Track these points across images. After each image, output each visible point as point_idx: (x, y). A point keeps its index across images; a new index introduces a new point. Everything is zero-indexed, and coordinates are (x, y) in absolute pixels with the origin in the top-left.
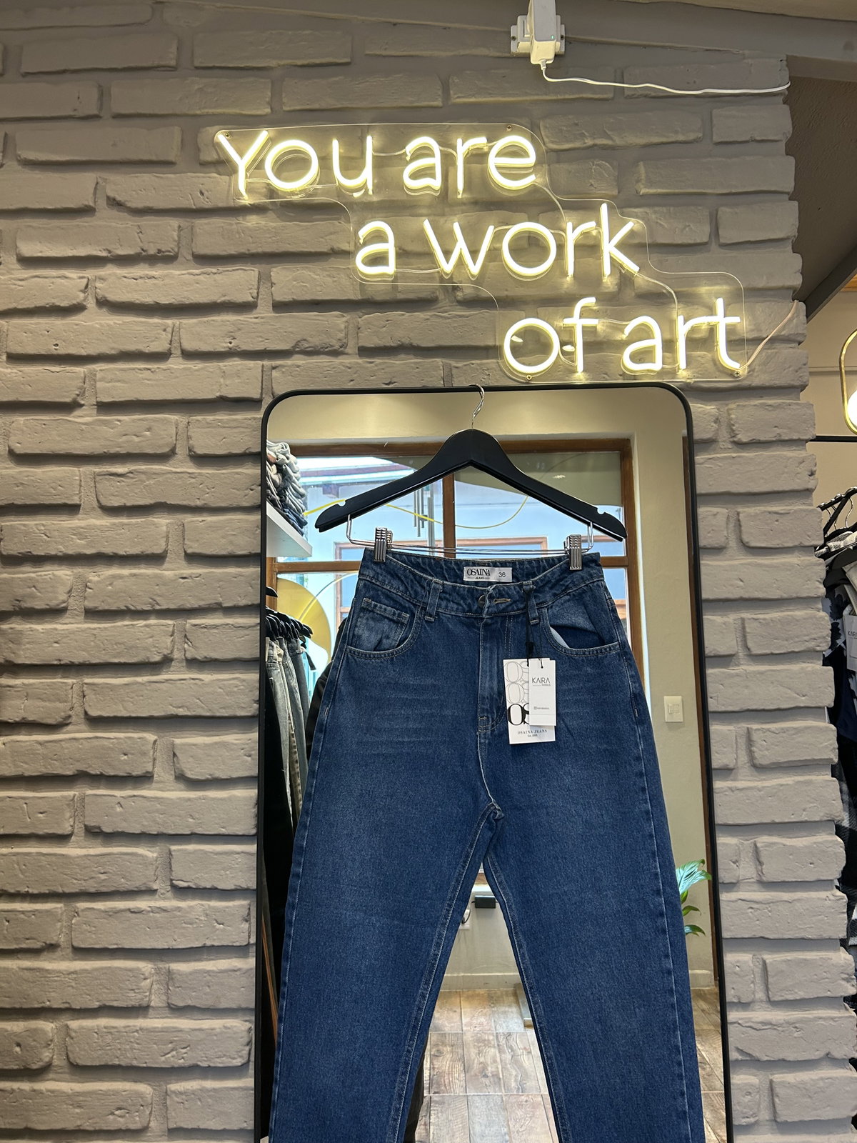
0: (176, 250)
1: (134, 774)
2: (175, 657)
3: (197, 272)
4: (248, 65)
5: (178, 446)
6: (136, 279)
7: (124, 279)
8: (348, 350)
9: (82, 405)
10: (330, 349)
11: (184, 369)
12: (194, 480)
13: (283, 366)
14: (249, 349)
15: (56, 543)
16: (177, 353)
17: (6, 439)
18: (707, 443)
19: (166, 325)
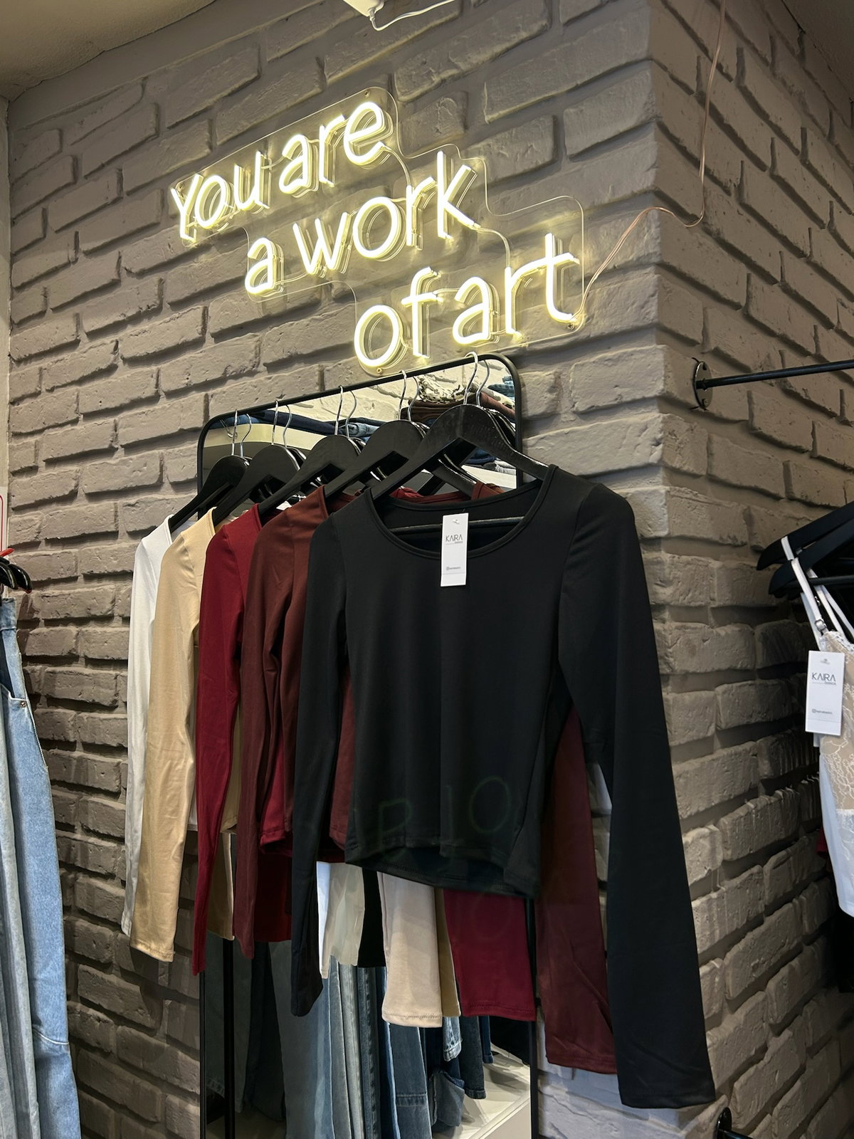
0: (158, 302)
3: (168, 319)
4: (194, 112)
5: (164, 476)
6: (137, 335)
7: (131, 337)
8: (259, 369)
9: (117, 449)
10: (246, 370)
11: (163, 408)
12: (168, 506)
13: (217, 394)
14: (197, 383)
15: (104, 563)
16: (163, 394)
17: (80, 483)
18: (547, 418)
19: (152, 372)
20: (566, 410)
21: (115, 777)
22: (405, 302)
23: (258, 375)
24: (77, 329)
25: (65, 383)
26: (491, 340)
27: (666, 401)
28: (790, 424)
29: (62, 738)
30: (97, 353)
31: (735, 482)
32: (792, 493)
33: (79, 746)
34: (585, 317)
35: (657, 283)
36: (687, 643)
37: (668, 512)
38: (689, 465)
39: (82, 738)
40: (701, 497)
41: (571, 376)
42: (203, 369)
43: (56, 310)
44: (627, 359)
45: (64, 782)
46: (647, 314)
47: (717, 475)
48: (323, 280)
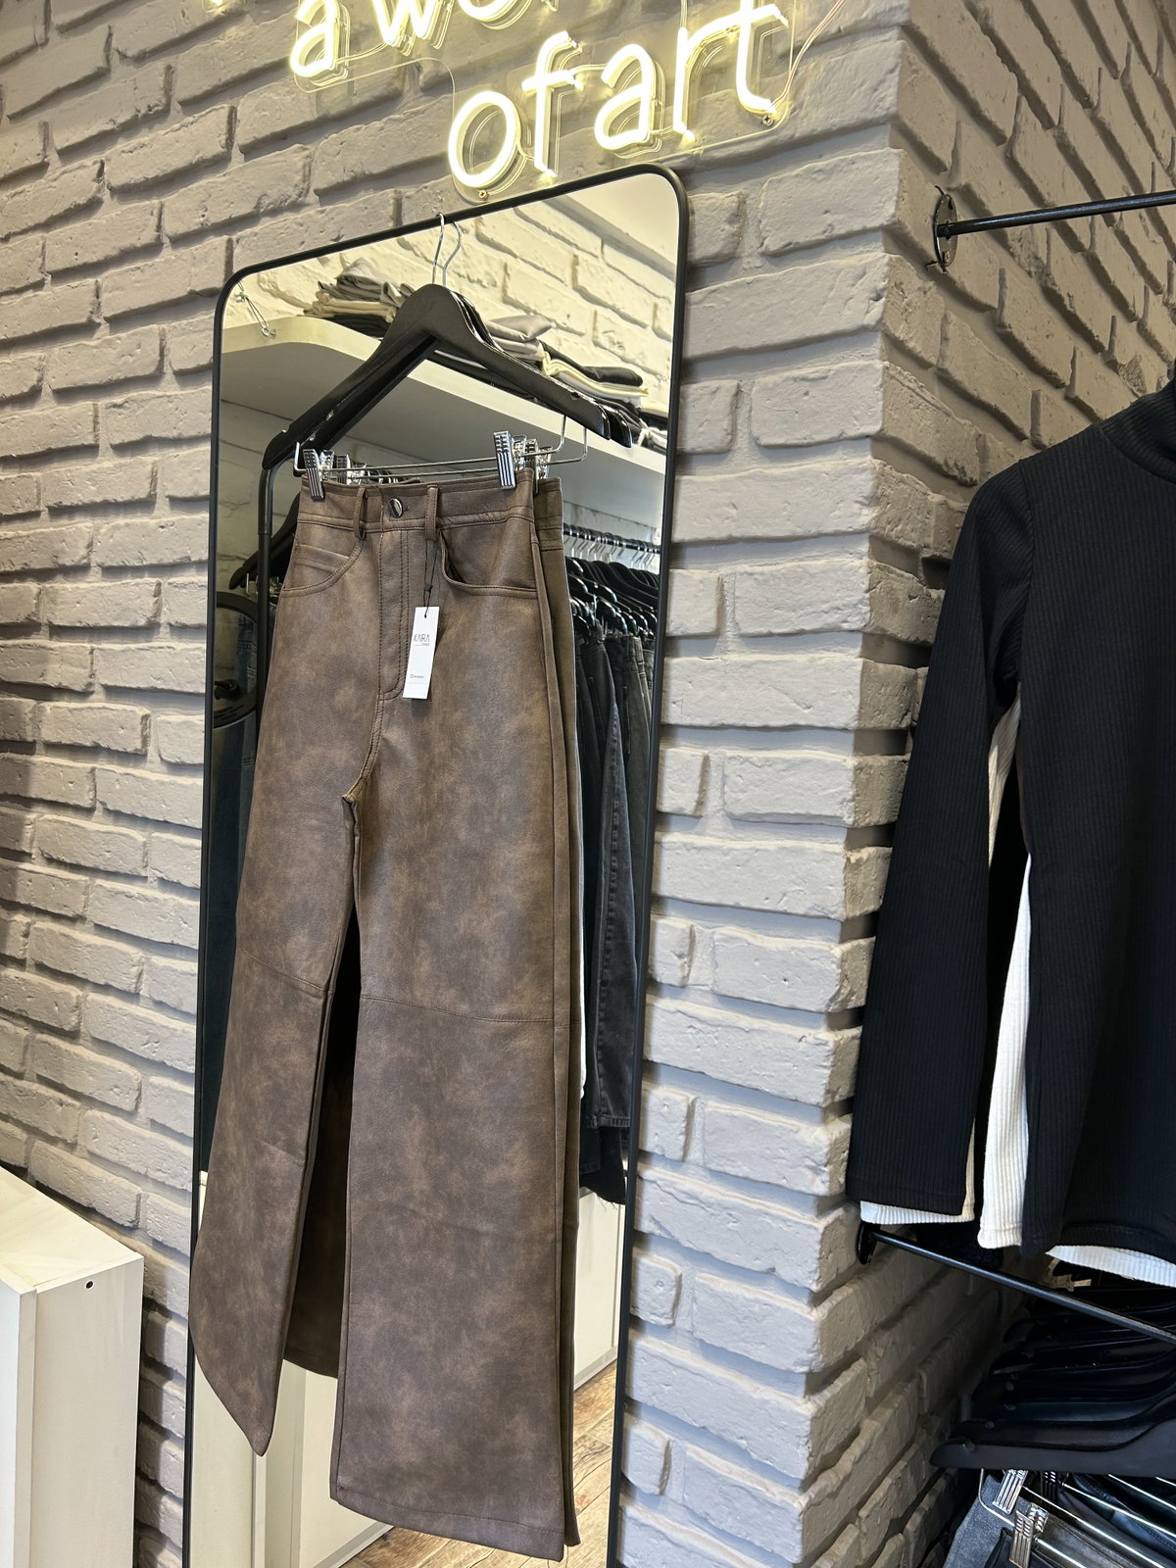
0: (164, 101)
1: (128, 750)
2: (162, 622)
3: (177, 126)
5: (166, 363)
6: (131, 152)
7: (123, 155)
8: (308, 199)
9: (99, 324)
10: (288, 202)
11: (166, 261)
12: (171, 405)
13: (244, 237)
14: (219, 221)
15: (80, 491)
16: (166, 240)
17: (45, 377)
18: (722, 263)
19: (153, 207)
20: (750, 251)
21: (88, 787)
22: (528, 85)
23: (306, 208)
24: (44, 146)
25: (25, 227)
26: (649, 145)
27: (896, 237)
28: (1047, 336)
29: (19, 739)
30: (74, 181)
31: (971, 391)
32: (1039, 435)
33: (37, 747)
34: (790, 105)
35: (899, 52)
36: (888, 593)
37: (884, 399)
38: (917, 342)
39: (43, 735)
40: (928, 395)
41: (763, 197)
42: (227, 201)
43: (14, 117)
44: (845, 169)
45: (18, 796)
46: (882, 100)
47: (950, 370)
48: (409, 58)
